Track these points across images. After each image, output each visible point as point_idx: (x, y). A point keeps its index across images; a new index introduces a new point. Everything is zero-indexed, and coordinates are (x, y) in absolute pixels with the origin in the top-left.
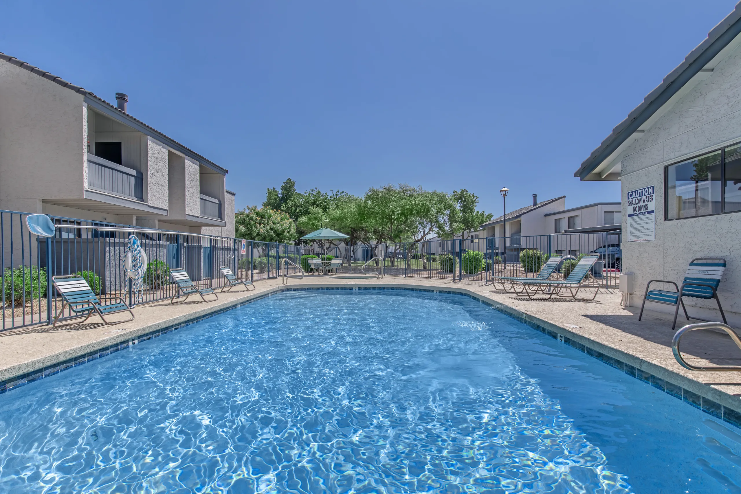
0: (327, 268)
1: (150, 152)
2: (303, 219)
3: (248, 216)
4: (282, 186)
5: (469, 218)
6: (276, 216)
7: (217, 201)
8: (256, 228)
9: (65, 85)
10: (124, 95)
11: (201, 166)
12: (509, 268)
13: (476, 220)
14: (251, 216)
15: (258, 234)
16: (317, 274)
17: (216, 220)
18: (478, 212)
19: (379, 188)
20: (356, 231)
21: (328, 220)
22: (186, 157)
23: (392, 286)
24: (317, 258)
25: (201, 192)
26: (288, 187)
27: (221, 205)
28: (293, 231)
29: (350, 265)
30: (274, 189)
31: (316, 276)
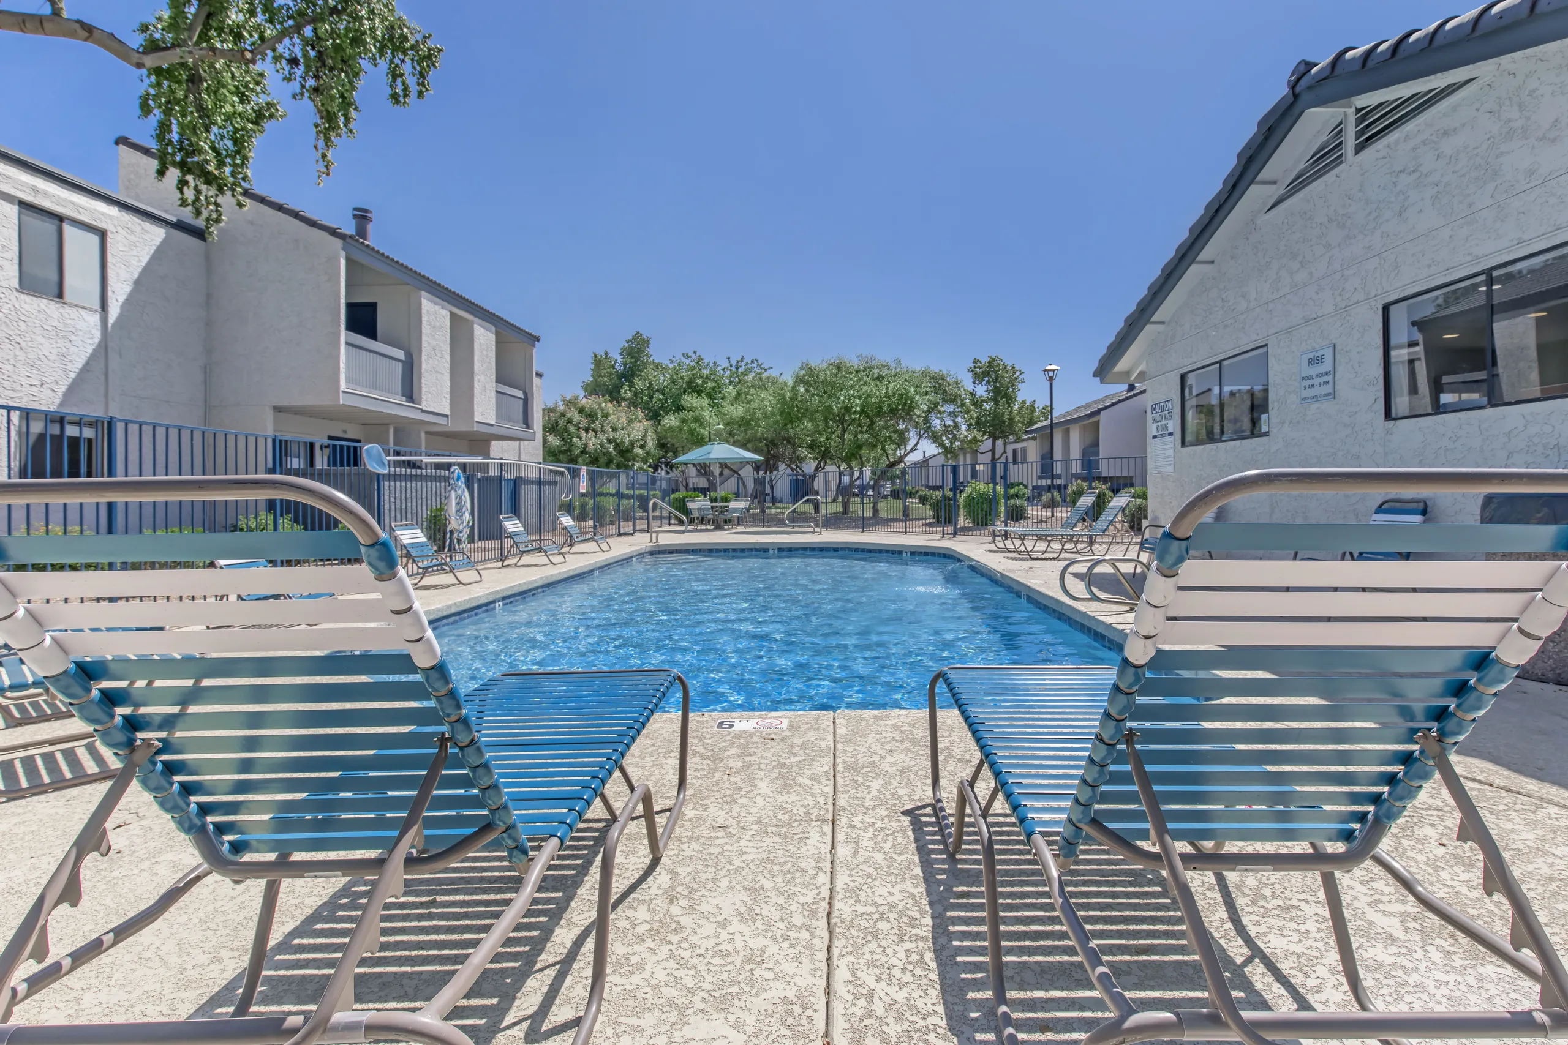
0: (722, 517)
1: (425, 318)
2: (671, 420)
3: (563, 415)
4: (624, 349)
5: (1003, 414)
6: (618, 415)
7: (520, 394)
8: (581, 439)
9: (313, 224)
10: (366, 211)
11: (497, 334)
12: (1059, 515)
13: (1017, 419)
14: (569, 415)
15: (584, 452)
16: (704, 527)
17: (518, 428)
18: (1024, 402)
19: (818, 362)
20: (776, 446)
21: (721, 426)
22: (476, 320)
23: (835, 546)
24: (702, 498)
25: (499, 380)
26: (636, 349)
27: (526, 402)
28: (651, 444)
29: (763, 511)
30: (606, 354)
31: (701, 530)
